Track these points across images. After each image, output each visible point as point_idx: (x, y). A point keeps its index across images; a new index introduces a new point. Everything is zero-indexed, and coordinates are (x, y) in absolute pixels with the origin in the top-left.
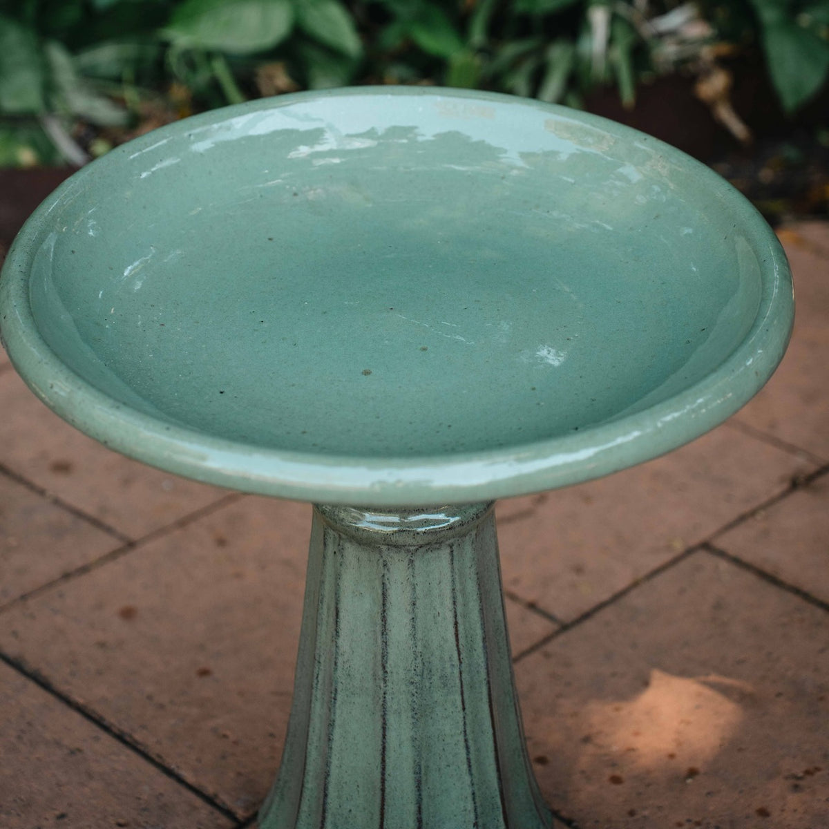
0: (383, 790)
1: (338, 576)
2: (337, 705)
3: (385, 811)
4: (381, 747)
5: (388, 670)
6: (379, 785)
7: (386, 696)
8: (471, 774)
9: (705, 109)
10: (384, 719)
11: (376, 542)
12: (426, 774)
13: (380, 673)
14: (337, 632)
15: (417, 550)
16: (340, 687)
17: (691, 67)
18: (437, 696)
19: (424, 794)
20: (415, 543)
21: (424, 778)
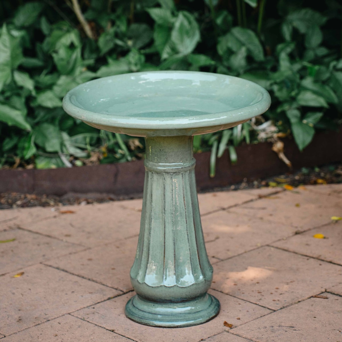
0: (165, 246)
1: (152, 185)
2: (152, 223)
3: (165, 252)
4: (164, 233)
5: (166, 210)
6: (163, 244)
7: (165, 218)
8: (189, 243)
9: (276, 154)
10: (165, 225)
11: (162, 172)
12: (176, 241)
13: (163, 211)
14: (152, 201)
15: (173, 174)
16: (152, 217)
17: (269, 140)
18: (179, 218)
19: (176, 247)
20: (172, 172)
21: (176, 243)
